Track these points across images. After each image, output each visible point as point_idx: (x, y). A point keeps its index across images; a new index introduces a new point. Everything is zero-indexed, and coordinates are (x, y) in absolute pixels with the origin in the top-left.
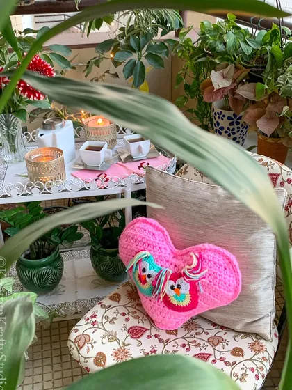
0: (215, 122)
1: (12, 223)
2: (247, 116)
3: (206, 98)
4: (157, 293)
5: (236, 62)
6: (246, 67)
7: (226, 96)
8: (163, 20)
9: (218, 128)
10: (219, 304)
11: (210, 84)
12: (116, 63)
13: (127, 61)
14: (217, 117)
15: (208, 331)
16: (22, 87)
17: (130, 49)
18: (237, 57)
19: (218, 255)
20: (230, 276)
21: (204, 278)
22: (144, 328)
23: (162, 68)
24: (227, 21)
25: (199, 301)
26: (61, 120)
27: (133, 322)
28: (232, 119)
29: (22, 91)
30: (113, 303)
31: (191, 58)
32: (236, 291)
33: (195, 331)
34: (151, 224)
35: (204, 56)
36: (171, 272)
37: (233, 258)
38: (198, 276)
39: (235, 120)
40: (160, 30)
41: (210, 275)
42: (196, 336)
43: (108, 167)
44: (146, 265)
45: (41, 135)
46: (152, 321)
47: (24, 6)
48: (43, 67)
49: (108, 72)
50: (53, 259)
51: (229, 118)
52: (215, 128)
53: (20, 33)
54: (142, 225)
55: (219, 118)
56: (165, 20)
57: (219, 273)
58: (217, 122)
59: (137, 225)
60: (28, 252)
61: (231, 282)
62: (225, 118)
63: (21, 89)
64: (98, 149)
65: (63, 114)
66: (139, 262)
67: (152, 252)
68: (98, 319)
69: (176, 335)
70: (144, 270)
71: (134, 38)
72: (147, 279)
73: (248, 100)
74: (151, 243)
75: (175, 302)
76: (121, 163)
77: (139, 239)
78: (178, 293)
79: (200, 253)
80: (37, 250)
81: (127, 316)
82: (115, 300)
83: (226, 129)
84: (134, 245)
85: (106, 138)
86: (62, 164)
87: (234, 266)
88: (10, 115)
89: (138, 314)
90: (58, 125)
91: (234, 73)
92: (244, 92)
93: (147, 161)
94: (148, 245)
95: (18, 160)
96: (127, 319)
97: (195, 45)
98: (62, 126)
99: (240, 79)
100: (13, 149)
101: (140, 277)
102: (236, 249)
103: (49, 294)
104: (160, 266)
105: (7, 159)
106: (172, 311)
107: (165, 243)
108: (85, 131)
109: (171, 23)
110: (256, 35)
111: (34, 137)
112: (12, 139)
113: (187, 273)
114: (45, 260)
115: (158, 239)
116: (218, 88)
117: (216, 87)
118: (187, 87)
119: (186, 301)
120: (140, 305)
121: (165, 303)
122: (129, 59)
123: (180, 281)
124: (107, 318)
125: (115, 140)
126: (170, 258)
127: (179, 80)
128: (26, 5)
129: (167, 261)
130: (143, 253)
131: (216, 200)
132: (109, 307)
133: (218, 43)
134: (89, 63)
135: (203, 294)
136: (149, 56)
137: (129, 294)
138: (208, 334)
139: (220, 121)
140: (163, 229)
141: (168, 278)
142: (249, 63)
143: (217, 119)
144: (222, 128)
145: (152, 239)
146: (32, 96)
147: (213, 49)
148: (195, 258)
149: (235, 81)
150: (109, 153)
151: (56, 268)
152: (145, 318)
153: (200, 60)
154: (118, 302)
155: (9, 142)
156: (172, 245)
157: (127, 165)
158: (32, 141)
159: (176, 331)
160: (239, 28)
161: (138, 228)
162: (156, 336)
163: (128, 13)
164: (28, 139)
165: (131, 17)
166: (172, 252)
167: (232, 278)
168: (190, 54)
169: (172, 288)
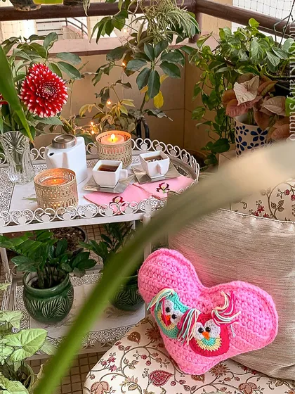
0: (237, 136)
1: (19, 251)
2: (275, 133)
3: (228, 112)
4: (183, 336)
5: (261, 73)
6: (272, 79)
7: (251, 110)
8: (178, 26)
9: (240, 144)
10: (253, 348)
11: (233, 96)
12: (128, 73)
13: (140, 70)
14: (239, 132)
15: (239, 377)
16: (31, 103)
17: (144, 57)
18: (261, 67)
19: (252, 295)
20: (266, 319)
21: (237, 321)
22: (167, 373)
23: (179, 78)
24: (249, 28)
25: (230, 345)
26: (73, 137)
27: (155, 366)
28: (256, 134)
29: (30, 108)
30: (133, 344)
31: (210, 67)
32: (271, 335)
33: (224, 377)
34: (174, 257)
35: (225, 66)
36: (199, 313)
37: (269, 298)
38: (229, 319)
39: (259, 135)
40: (175, 37)
41: (243, 317)
42: (226, 382)
43: (124, 189)
44: (170, 303)
45: (51, 154)
46: (175, 364)
47: (30, 11)
48: (54, 81)
49: (119, 81)
50: (63, 287)
51: (253, 133)
52: (237, 143)
53: (25, 39)
54: (165, 258)
55: (241, 132)
56: (180, 27)
57: (253, 315)
58: (240, 137)
59: (159, 257)
60: (35, 279)
61: (267, 325)
62: (248, 133)
63: (29, 105)
64: (113, 169)
65: (71, 126)
66: (162, 301)
67: (177, 289)
68: (117, 363)
69: (203, 380)
70: (168, 310)
71: (148, 46)
72: (172, 320)
73: (274, 114)
74: (175, 279)
75: (203, 346)
76: (137, 184)
77: (162, 274)
78: (207, 337)
79: (231, 292)
80: (45, 276)
81: (148, 359)
82: (135, 340)
83: (249, 145)
84: (156, 281)
85: (121, 156)
86: (74, 188)
87: (270, 308)
88: (18, 132)
89: (160, 356)
90: (69, 143)
91: (260, 85)
92: (271, 105)
93: (166, 182)
94: (172, 282)
95: (25, 180)
96: (149, 363)
97: (214, 53)
98: (74, 144)
99: (265, 91)
100: (20, 168)
101: (163, 316)
102: (271, 287)
103: (58, 324)
104: (185, 306)
105: (12, 179)
106: (199, 356)
107: (190, 278)
108: (98, 148)
109: (186, 30)
110: (282, 44)
111: (42, 155)
112: (18, 158)
113: (218, 315)
114: (54, 289)
115: (183, 274)
116: (242, 102)
117: (240, 101)
118: (205, 99)
119: (216, 346)
120: (162, 345)
121: (191, 347)
122: (143, 68)
123: (209, 323)
124: (126, 362)
125: (130, 158)
126: (197, 296)
127: (197, 91)
128: (32, 10)
129: (194, 300)
130: (166, 290)
131: (248, 231)
132: (128, 348)
133: (240, 52)
134: (98, 71)
135: (235, 338)
136: (164, 65)
137: (150, 333)
138: (238, 379)
139: (242, 136)
140: (189, 262)
141: (196, 319)
142: (275, 74)
143: (239, 134)
144: (245, 144)
145: (176, 274)
146: (42, 113)
147: (235, 58)
148: (226, 299)
149: (260, 93)
150: (124, 172)
151: (65, 297)
152: (168, 361)
153: (220, 70)
154: (138, 342)
155: (16, 162)
156: (199, 282)
157: (144, 186)
158: (39, 158)
159: (203, 376)
160: (263, 36)
161: (160, 261)
162: (182, 382)
163: (140, 18)
164: (35, 157)
165: (144, 23)
166: (200, 289)
167: (267, 321)
168: (209, 64)
169: (200, 331)
